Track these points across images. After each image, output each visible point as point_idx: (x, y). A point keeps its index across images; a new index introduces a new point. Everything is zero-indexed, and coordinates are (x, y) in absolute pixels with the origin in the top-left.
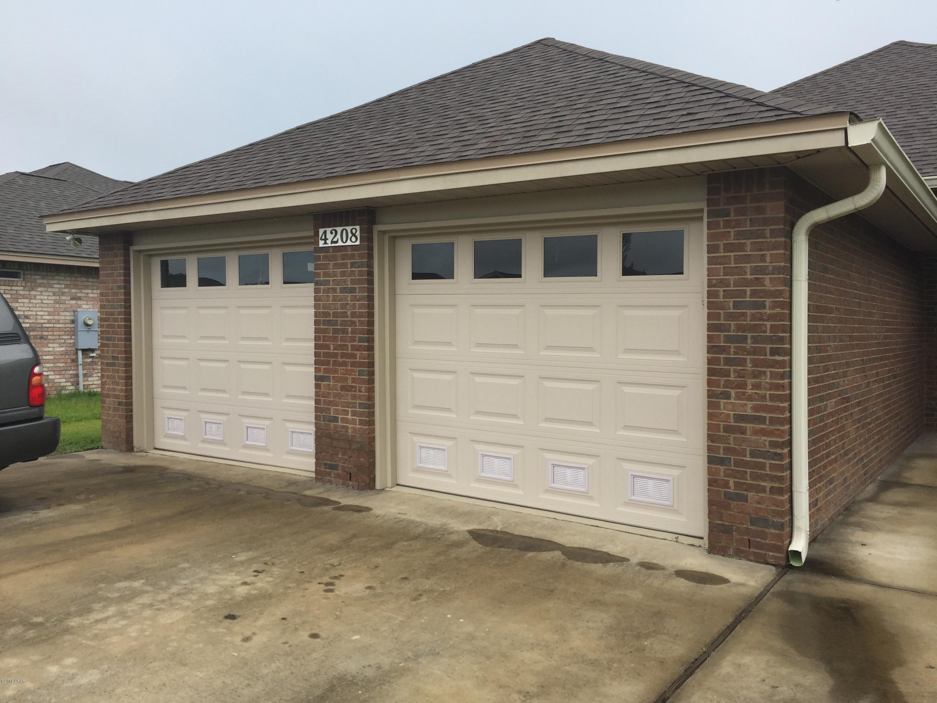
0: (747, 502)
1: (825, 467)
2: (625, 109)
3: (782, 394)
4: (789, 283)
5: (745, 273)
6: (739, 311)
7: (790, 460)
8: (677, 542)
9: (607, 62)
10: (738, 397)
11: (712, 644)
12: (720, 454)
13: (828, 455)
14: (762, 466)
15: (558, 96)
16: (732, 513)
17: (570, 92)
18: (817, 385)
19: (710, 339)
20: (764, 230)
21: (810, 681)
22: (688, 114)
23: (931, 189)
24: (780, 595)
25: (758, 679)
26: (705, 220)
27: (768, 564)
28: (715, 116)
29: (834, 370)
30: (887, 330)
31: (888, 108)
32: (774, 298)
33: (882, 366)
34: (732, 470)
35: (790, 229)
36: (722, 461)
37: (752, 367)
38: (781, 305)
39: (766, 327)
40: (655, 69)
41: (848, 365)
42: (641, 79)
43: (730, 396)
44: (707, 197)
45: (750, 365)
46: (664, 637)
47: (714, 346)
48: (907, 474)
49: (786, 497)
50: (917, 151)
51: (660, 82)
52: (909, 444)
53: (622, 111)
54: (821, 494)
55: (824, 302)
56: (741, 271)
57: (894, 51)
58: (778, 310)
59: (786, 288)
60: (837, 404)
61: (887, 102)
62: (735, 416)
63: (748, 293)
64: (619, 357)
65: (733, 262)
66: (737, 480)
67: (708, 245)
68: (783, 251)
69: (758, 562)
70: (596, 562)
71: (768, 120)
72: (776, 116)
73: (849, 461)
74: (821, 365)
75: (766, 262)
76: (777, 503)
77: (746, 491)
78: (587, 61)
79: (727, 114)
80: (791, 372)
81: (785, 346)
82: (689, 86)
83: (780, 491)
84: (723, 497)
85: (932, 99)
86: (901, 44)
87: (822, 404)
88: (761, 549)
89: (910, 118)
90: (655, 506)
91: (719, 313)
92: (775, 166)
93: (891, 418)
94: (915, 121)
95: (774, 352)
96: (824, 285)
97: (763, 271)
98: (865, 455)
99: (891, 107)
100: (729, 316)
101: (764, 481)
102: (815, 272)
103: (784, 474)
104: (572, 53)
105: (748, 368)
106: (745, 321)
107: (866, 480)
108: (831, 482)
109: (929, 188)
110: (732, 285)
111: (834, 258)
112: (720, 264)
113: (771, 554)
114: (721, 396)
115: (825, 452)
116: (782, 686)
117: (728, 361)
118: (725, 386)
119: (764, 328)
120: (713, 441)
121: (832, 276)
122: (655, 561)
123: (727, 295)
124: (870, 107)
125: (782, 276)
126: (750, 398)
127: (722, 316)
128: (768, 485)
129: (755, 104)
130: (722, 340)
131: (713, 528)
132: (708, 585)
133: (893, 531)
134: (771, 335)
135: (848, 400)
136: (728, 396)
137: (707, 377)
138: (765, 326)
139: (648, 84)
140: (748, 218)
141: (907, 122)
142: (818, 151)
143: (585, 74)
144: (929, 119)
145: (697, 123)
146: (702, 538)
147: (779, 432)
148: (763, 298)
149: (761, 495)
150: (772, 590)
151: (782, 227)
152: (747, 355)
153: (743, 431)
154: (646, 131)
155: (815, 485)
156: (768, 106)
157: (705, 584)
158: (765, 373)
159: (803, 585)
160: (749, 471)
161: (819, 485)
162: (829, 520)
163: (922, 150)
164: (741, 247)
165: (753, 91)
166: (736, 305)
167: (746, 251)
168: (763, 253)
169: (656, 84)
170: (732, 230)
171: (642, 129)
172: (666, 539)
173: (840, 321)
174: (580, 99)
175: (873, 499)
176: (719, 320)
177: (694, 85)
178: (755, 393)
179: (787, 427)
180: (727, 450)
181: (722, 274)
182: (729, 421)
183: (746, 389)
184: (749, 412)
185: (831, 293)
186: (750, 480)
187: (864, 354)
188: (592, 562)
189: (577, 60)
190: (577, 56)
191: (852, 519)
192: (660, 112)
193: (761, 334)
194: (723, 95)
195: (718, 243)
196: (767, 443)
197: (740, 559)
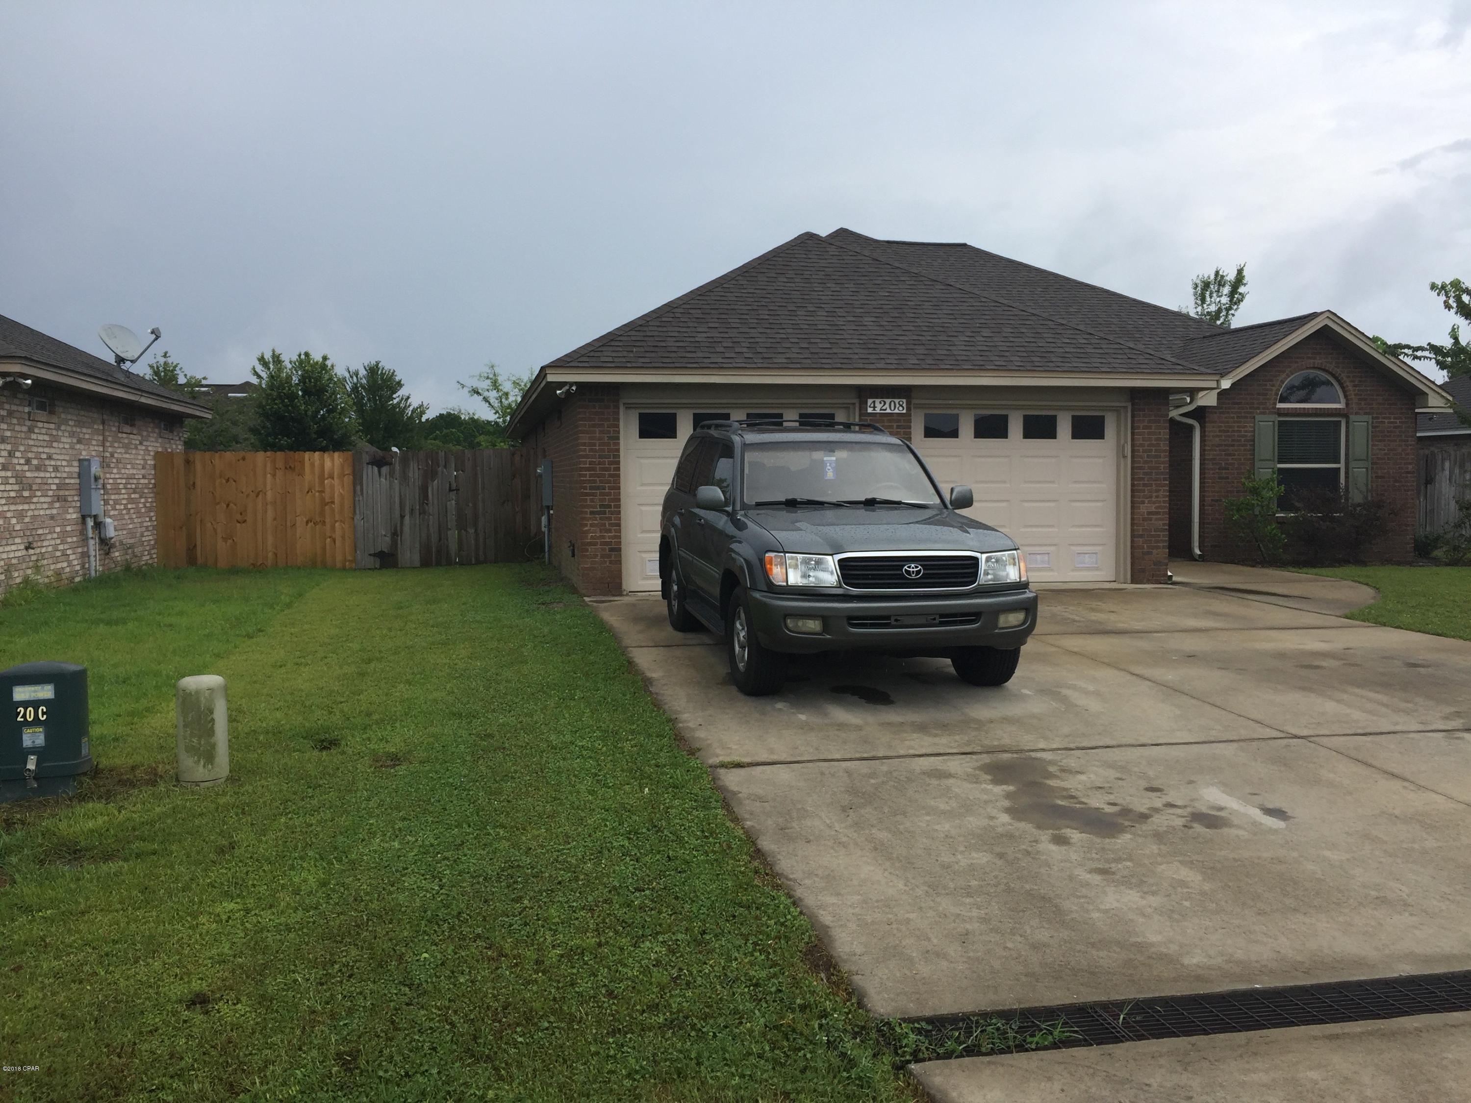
16: (1146, 561)
37: (1155, 487)
39: (1161, 468)
43: (1145, 503)
44: (1131, 401)
47: (1138, 477)
56: (1150, 439)
58: (1166, 459)
63: (1153, 450)
65: (1146, 435)
66: (1147, 544)
67: (1133, 426)
75: (1161, 435)
88: (1158, 577)
91: (1141, 460)
95: (1165, 479)
97: (1159, 439)
100: (1146, 462)
101: (1161, 543)
105: (1153, 488)
106: (1152, 464)
110: (1146, 446)
112: (1141, 436)
113: (1162, 578)
114: (1141, 503)
117: (1144, 485)
118: (1143, 498)
123: (1144, 451)
126: (1154, 503)
127: (1142, 462)
130: (1142, 474)
131: (1136, 571)
134: (1163, 471)
140: (1153, 413)
149: (1158, 550)
164: (1150, 427)
166: (1148, 456)
167: (1152, 430)
168: (1159, 431)
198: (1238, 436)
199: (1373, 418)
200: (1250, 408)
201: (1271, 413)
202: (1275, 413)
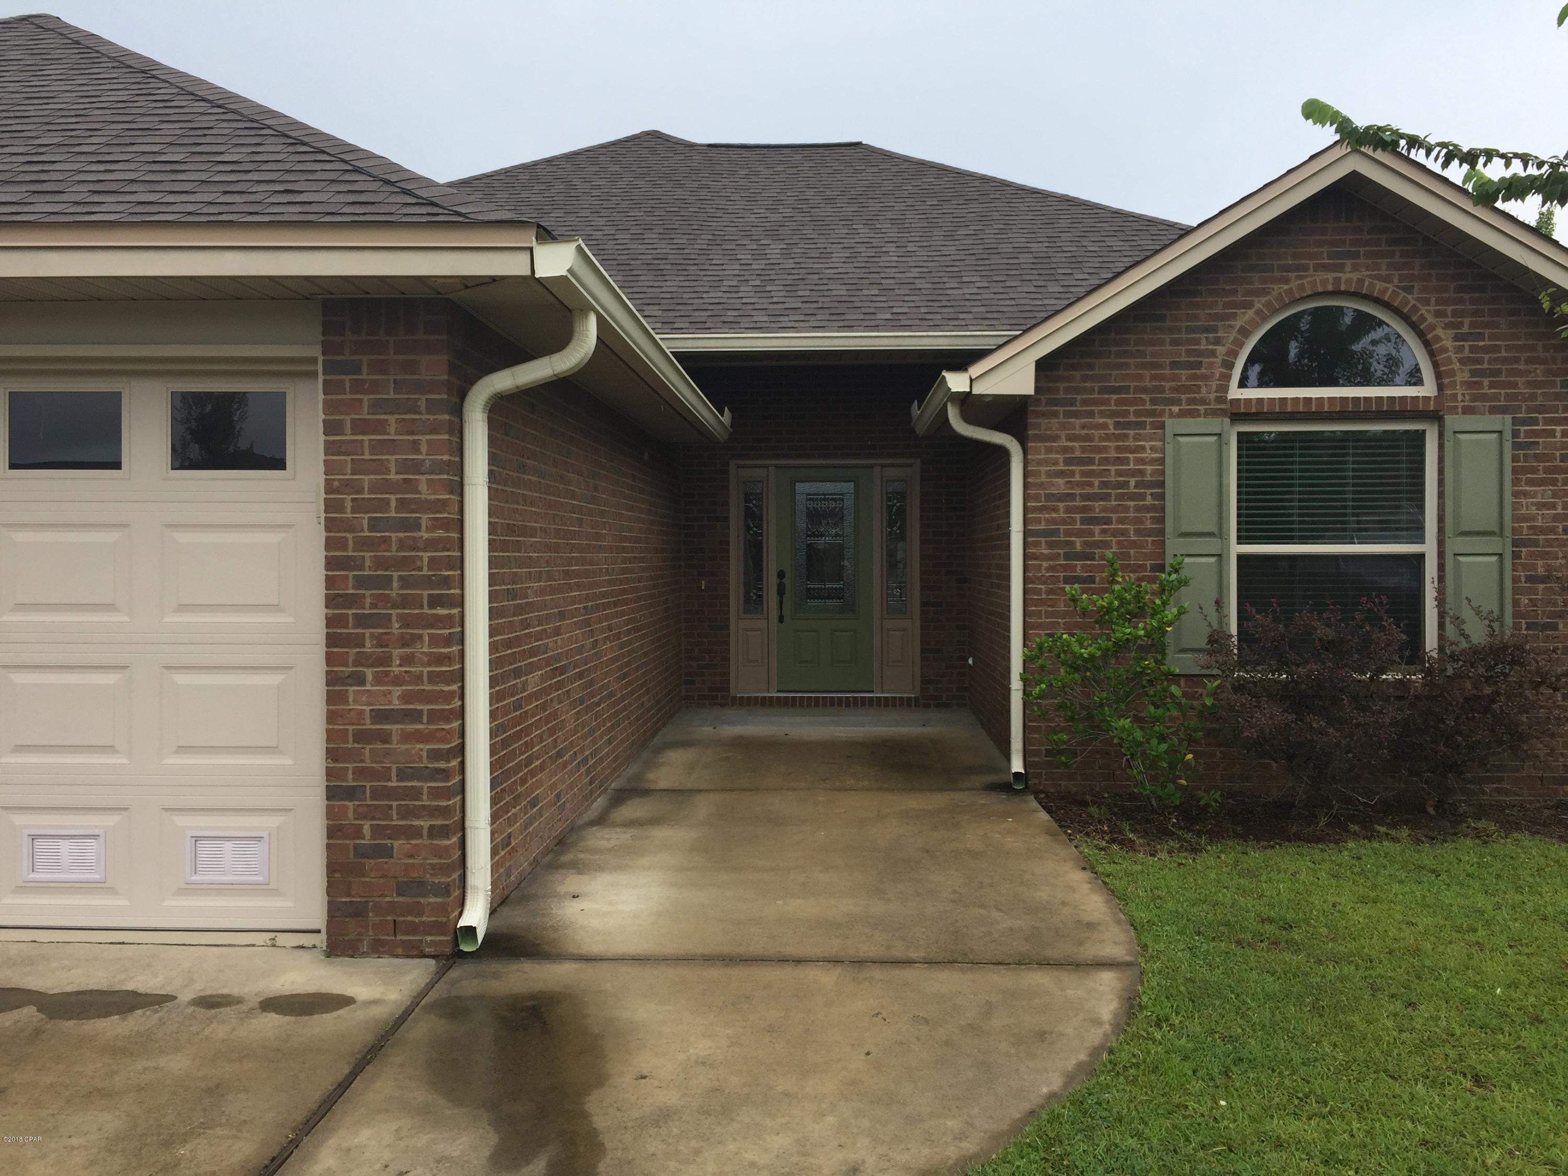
0: (392, 857)
1: (523, 781)
2: (174, 167)
3: (447, 671)
4: (459, 488)
5: (388, 471)
6: (379, 535)
7: (461, 777)
8: (274, 946)
9: (154, 77)
10: (378, 680)
11: (308, 1121)
12: (347, 781)
13: (529, 762)
14: (416, 794)
15: (47, 124)
16: (368, 880)
17: (73, 120)
18: (509, 651)
19: (330, 582)
20: (417, 400)
21: (460, 1147)
22: (287, 191)
23: (671, 352)
24: (434, 1007)
25: (378, 1166)
26: (321, 378)
27: (424, 956)
28: (331, 200)
29: (538, 626)
30: (625, 561)
31: (634, 227)
32: (433, 513)
33: (617, 615)
34: (368, 806)
35: (458, 401)
36: (351, 793)
37: (400, 628)
38: (445, 525)
39: (422, 561)
40: (241, 105)
41: (562, 616)
42: (213, 118)
43: (365, 679)
44: (323, 338)
45: (397, 626)
46: (219, 1132)
47: (338, 595)
48: (651, 776)
49: (455, 839)
50: (668, 296)
51: (246, 128)
52: (659, 729)
53: (169, 169)
54: (516, 826)
55: (520, 519)
56: (380, 467)
57: (645, 144)
58: (440, 533)
59: (452, 497)
60: (543, 679)
61: (632, 219)
62: (374, 713)
63: (393, 504)
64: (166, 620)
65: (367, 451)
66: (375, 822)
67: (324, 421)
68: (446, 437)
69: (408, 957)
70: (106, 1015)
71: (414, 219)
72: (428, 214)
73: (565, 765)
74: (515, 618)
75: (421, 453)
76: (441, 852)
77: (389, 838)
78: (115, 70)
79: (351, 201)
80: (462, 633)
81: (452, 591)
82: (296, 144)
83: (444, 832)
84: (352, 855)
85: (691, 223)
86: (655, 137)
87: (518, 681)
88: (414, 934)
89: (663, 246)
90: (237, 887)
91: (346, 539)
92: (433, 296)
93: (632, 693)
94: (667, 251)
95: (435, 602)
96: (520, 491)
97: (415, 467)
98: (591, 754)
99: (638, 227)
100: (363, 544)
101: (418, 817)
102: (505, 472)
103: (450, 803)
104: (89, 51)
105: (394, 631)
106: (387, 551)
107: (591, 792)
108: (533, 803)
109: (668, 351)
110: (366, 489)
111: (538, 449)
112: (345, 454)
113: (429, 938)
114: (349, 681)
115: (523, 757)
116: (415, 1169)
117: (361, 621)
118: (357, 663)
119: (419, 563)
120: (335, 760)
121: (534, 479)
122: (225, 991)
123: (358, 506)
124: (610, 223)
125: (445, 476)
126: (397, 681)
127: (351, 543)
128: (424, 823)
129: (398, 190)
130: (351, 585)
131: (335, 912)
132: (316, 1016)
133: (621, 868)
134: (431, 573)
135: (562, 670)
136: (360, 680)
137: (325, 649)
138: (421, 558)
139: (225, 128)
140: (392, 378)
141: (659, 251)
142: (494, 279)
143: (109, 93)
144: (686, 251)
145: (298, 209)
146: (319, 931)
147: (444, 733)
148: (416, 512)
149: (413, 842)
150: (423, 1002)
151: (445, 396)
152: (393, 608)
153: (385, 738)
154: (205, 210)
155: (507, 812)
156: (418, 197)
157: (311, 1014)
158: (420, 637)
159: (475, 982)
160: (395, 804)
161: (513, 811)
162: (531, 865)
163: (674, 295)
164: (380, 428)
165: (399, 169)
166: (374, 524)
167: (389, 434)
168: (416, 438)
169: (238, 133)
170: (366, 398)
171: (201, 205)
172: (254, 945)
173: (548, 548)
174: (91, 136)
175: (601, 821)
176: (346, 550)
177: (304, 144)
178: (406, 672)
179: (456, 724)
180: (360, 773)
181: (349, 472)
182: (362, 722)
183: (391, 666)
184: (397, 705)
185: (532, 504)
186: (398, 819)
187: (587, 598)
188: (99, 1017)
189: (97, 65)
190: (98, 57)
191: (568, 857)
192: (238, 181)
193: (413, 573)
194: (350, 168)
195: (342, 417)
196: (424, 754)
197: (379, 957)
198: (1119, 473)
199: (1515, 421)
200: (1153, 401)
201: (1215, 413)
202: (1223, 413)
